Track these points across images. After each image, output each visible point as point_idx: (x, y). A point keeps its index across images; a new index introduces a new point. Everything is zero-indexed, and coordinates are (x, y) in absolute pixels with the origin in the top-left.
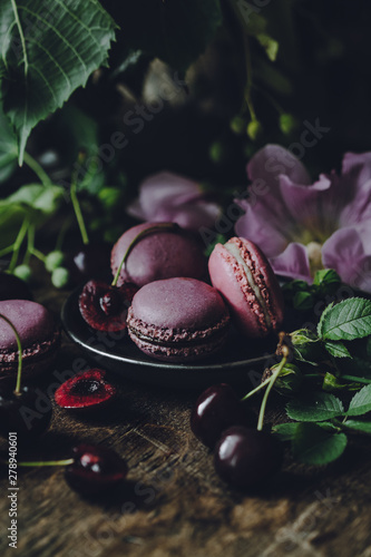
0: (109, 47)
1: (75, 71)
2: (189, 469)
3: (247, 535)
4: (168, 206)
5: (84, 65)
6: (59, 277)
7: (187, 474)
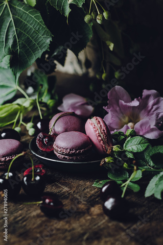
0: (49, 43)
1: (37, 52)
4: (73, 107)
5: (40, 50)
6: (31, 131)
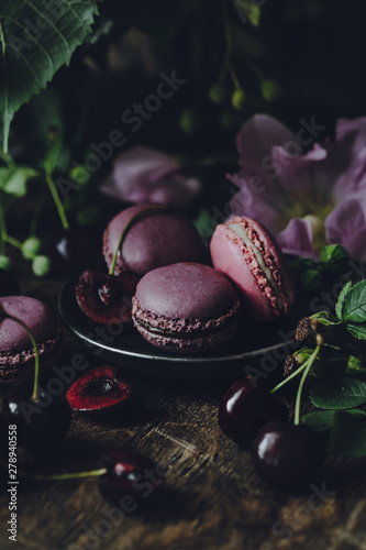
2: (223, 469)
3: (301, 539)
7: (222, 476)
